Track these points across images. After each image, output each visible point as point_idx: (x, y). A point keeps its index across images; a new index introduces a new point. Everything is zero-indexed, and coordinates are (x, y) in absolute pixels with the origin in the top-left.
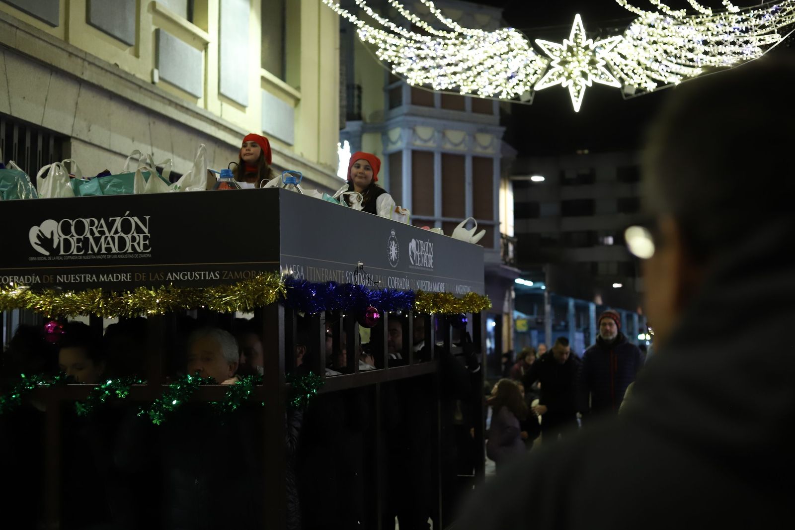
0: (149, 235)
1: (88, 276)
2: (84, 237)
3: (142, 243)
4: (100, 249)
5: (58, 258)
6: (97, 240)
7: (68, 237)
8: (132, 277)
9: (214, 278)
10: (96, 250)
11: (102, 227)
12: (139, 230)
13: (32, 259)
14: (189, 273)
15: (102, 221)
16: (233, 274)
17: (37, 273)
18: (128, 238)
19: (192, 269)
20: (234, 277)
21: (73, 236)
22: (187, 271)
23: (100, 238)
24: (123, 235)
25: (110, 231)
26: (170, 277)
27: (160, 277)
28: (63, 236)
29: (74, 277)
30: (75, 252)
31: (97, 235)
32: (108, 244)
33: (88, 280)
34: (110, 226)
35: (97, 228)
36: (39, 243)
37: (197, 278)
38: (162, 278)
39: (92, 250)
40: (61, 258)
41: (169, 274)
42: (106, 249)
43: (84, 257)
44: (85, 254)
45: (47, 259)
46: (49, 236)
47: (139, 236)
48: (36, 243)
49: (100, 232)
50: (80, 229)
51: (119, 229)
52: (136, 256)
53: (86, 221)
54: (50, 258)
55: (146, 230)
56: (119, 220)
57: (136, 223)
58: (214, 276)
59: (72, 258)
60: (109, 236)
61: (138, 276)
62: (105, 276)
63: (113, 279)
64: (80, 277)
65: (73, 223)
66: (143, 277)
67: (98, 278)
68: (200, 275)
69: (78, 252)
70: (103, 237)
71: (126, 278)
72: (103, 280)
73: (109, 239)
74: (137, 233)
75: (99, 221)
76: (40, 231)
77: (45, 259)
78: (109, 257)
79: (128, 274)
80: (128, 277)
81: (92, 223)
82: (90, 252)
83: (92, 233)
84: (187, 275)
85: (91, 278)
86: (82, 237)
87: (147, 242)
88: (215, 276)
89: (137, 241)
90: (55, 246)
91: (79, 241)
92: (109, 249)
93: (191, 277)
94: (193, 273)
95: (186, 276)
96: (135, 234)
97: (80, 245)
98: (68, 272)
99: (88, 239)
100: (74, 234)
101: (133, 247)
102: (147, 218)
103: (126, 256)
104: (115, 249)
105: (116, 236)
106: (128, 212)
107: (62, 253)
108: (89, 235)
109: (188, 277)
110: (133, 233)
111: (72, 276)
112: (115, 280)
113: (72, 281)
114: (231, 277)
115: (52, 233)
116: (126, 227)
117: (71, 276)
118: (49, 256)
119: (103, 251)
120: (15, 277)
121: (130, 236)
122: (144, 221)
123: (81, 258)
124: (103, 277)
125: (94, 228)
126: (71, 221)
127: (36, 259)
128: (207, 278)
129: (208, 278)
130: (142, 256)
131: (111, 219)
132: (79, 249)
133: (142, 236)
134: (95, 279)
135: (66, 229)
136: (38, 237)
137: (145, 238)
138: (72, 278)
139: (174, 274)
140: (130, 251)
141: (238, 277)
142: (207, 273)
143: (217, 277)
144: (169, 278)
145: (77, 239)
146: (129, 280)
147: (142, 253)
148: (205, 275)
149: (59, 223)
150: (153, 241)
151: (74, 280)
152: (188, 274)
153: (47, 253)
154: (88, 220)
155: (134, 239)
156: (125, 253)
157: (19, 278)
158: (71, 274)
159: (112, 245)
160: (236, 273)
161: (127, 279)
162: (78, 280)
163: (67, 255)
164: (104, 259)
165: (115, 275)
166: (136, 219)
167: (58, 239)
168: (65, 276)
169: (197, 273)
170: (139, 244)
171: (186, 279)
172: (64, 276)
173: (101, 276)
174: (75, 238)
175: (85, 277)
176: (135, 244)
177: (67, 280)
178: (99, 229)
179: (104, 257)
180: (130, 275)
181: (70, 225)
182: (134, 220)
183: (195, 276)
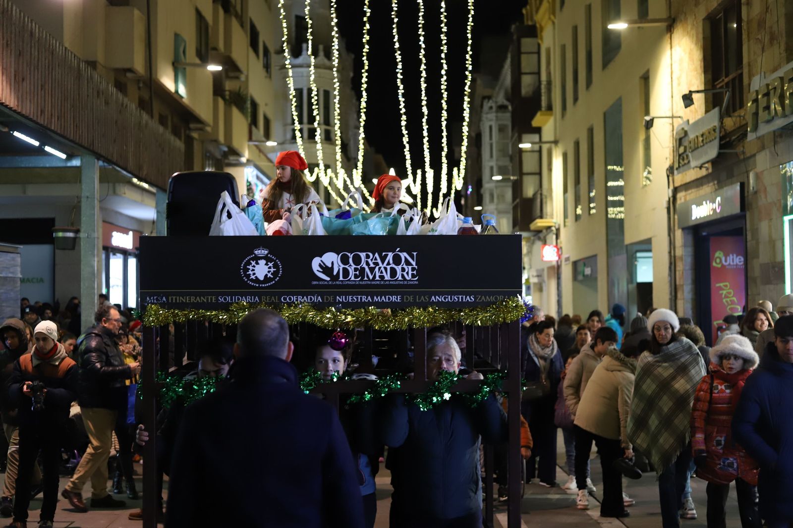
0: (416, 267)
1: (364, 298)
2: (361, 267)
3: (410, 273)
4: (374, 277)
5: (338, 283)
6: (372, 270)
7: (346, 267)
8: (402, 299)
9: (470, 301)
10: (371, 277)
11: (376, 259)
12: (408, 263)
13: (315, 283)
14: (449, 297)
15: (377, 255)
16: (486, 298)
17: (319, 294)
18: (398, 269)
19: (452, 294)
21: (350, 265)
22: (448, 295)
23: (375, 267)
24: (394, 266)
25: (383, 264)
27: (425, 299)
28: (342, 266)
29: (351, 297)
30: (353, 279)
31: (372, 265)
32: (382, 272)
33: (364, 300)
34: (383, 259)
35: (372, 260)
36: (322, 270)
37: (456, 300)
39: (368, 277)
40: (340, 283)
41: (433, 297)
42: (380, 277)
43: (361, 283)
44: (362, 280)
45: (329, 283)
46: (330, 266)
47: (408, 268)
48: (318, 270)
49: (374, 263)
50: (357, 260)
51: (391, 262)
52: (406, 283)
53: (363, 255)
54: (331, 283)
55: (414, 263)
56: (390, 255)
57: (405, 257)
59: (350, 283)
60: (382, 267)
61: (407, 298)
62: (379, 297)
64: (357, 298)
65: (351, 256)
66: (411, 298)
67: (372, 299)
68: (458, 298)
69: (355, 278)
70: (377, 267)
71: (397, 299)
72: (377, 300)
73: (382, 269)
74: (406, 265)
75: (374, 255)
76: (321, 261)
77: (326, 283)
78: (382, 283)
79: (399, 297)
80: (399, 298)
81: (368, 257)
82: (366, 279)
83: (368, 264)
84: (448, 298)
85: (367, 299)
86: (359, 267)
87: (415, 272)
88: (471, 299)
89: (406, 271)
90: (335, 273)
91: (356, 270)
92: (382, 277)
93: (451, 299)
94: (453, 296)
96: (405, 266)
97: (358, 273)
98: (346, 294)
99: (364, 269)
100: (352, 264)
101: (403, 276)
102: (415, 254)
103: (397, 283)
104: (387, 277)
105: (388, 267)
106: (398, 249)
107: (341, 278)
108: (365, 266)
109: (448, 300)
110: (403, 265)
111: (350, 297)
113: (350, 301)
114: (483, 300)
115: (332, 263)
116: (397, 259)
118: (330, 281)
119: (377, 278)
120: (299, 296)
121: (400, 267)
122: (412, 257)
123: (358, 283)
124: (377, 298)
125: (369, 260)
126: (349, 254)
127: (318, 283)
128: (464, 301)
130: (411, 283)
131: (384, 254)
132: (356, 276)
133: (410, 267)
134: (370, 299)
135: (345, 260)
136: (320, 265)
137: (413, 269)
139: (437, 297)
140: (400, 278)
142: (464, 296)
144: (433, 300)
145: (355, 268)
146: (399, 301)
147: (410, 280)
148: (462, 298)
149: (338, 255)
150: (420, 271)
151: (351, 300)
153: (328, 279)
154: (365, 254)
155: (403, 270)
156: (396, 280)
158: (349, 295)
159: (384, 274)
160: (487, 297)
162: (355, 300)
163: (345, 281)
164: (377, 284)
165: (387, 296)
166: (405, 254)
167: (338, 267)
168: (344, 297)
169: (456, 297)
170: (408, 273)
172: (343, 298)
173: (375, 297)
174: (353, 268)
175: (361, 298)
176: (405, 274)
177: (346, 300)
178: (373, 261)
179: (378, 283)
181: (348, 257)
182: (404, 255)
183: (454, 299)
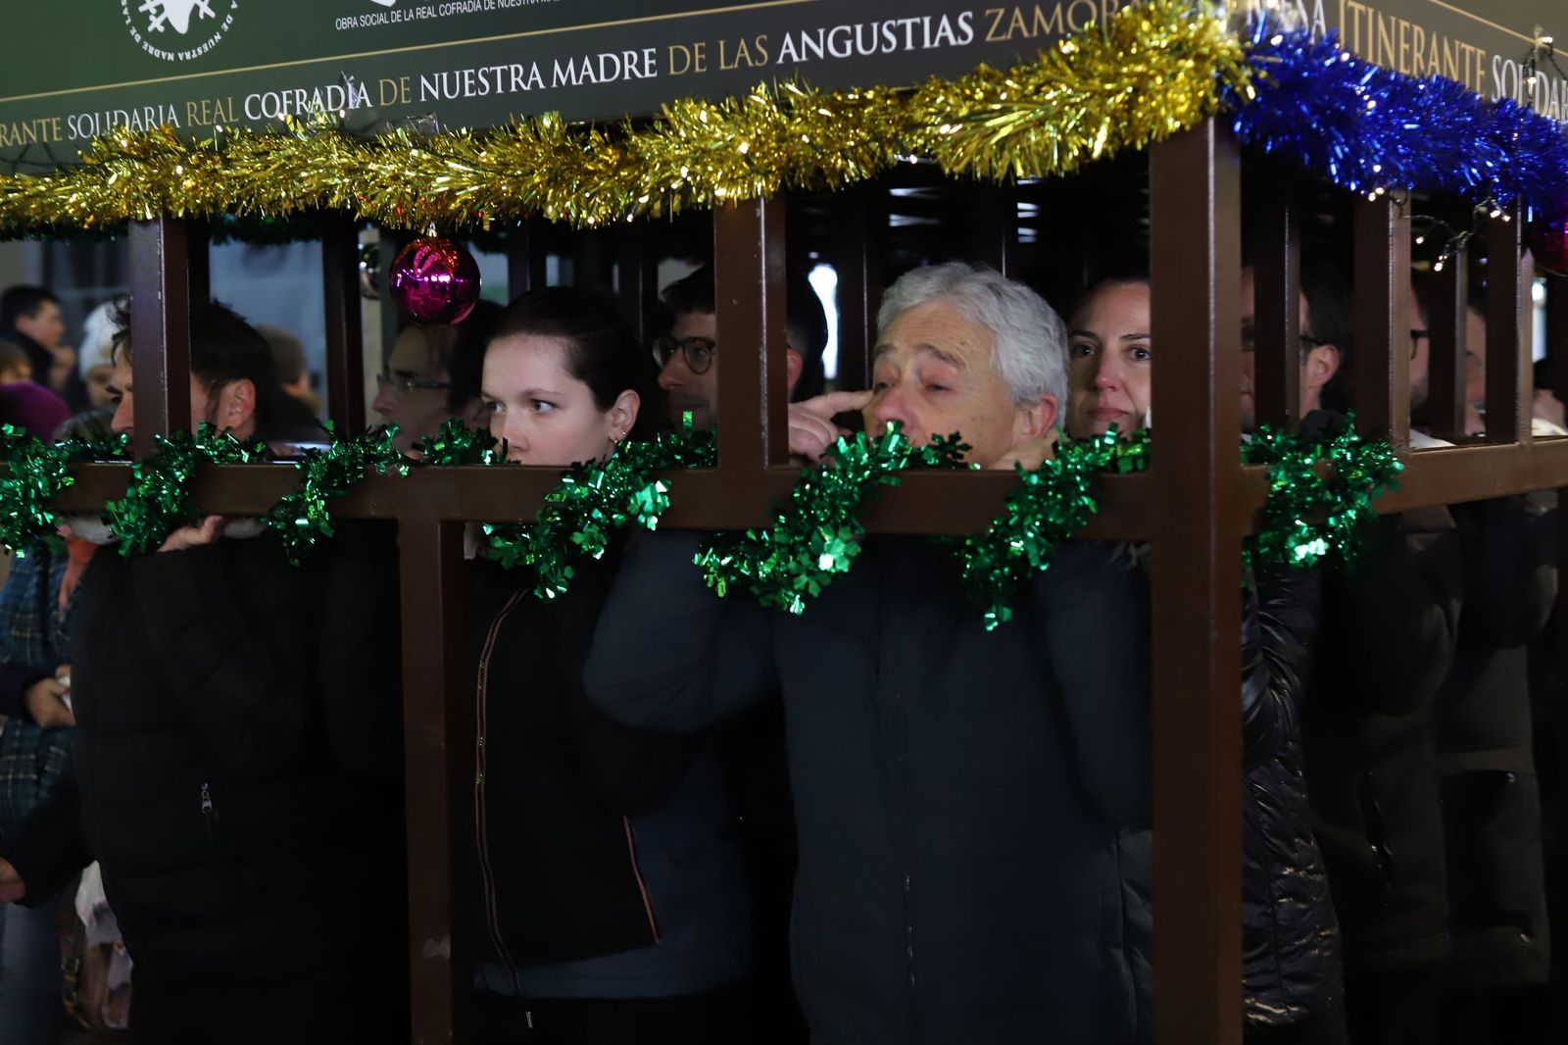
1: (517, 71)
5: (420, 13)
8: (661, 65)
9: (952, 41)
13: (341, 24)
14: (859, 28)
16: (1029, 19)
17: (365, 74)
19: (868, 14)
20: (1030, 30)
22: (851, 24)
26: (792, 50)
27: (754, 55)
29: (471, 77)
33: (517, 84)
37: (888, 44)
38: (761, 58)
40: (431, 13)
41: (788, 39)
43: (503, 3)
45: (389, 19)
54: (397, 17)
58: (953, 31)
59: (464, 8)
61: (680, 57)
62: (571, 66)
63: (597, 77)
64: (492, 78)
66: (694, 57)
67: (547, 75)
68: (899, 32)
71: (640, 66)
72: (564, 81)
77: (382, 19)
79: (646, 52)
80: (647, 62)
84: (853, 36)
85: (525, 79)
88: (958, 32)
93: (867, 45)
94: (875, 26)
95: (849, 44)
98: (452, 62)
109: (854, 46)
112: (603, 79)
113: (469, 93)
114: (1017, 30)
117: (462, 76)
118: (393, 8)
120: (297, 92)
123: (491, 4)
124: (564, 69)
127: (351, 24)
128: (927, 44)
129: (932, 41)
134: (538, 78)
138: (467, 82)
139: (805, 37)
141: (1047, 29)
142: (927, 20)
143: (965, 36)
144: (788, 56)
146: (647, 74)
148: (918, 30)
151: (472, 88)
152: (854, 31)
157: (310, 97)
158: (461, 69)
160: (1038, 12)
161: (641, 70)
162: (483, 89)
165: (602, 57)
168: (445, 75)
169: (890, 28)
171: (849, 51)
172: (441, 78)
173: (557, 67)
175: (506, 75)
177: (451, 90)
180: (651, 55)
183: (883, 40)
